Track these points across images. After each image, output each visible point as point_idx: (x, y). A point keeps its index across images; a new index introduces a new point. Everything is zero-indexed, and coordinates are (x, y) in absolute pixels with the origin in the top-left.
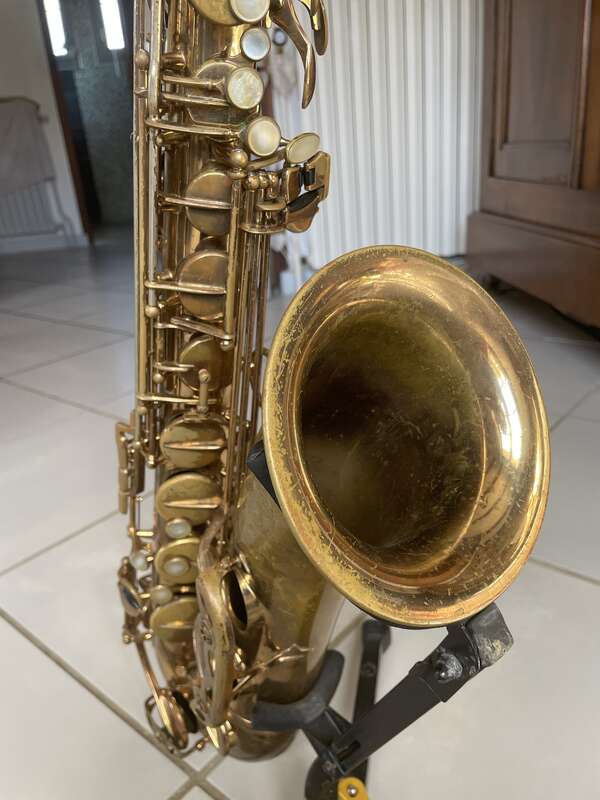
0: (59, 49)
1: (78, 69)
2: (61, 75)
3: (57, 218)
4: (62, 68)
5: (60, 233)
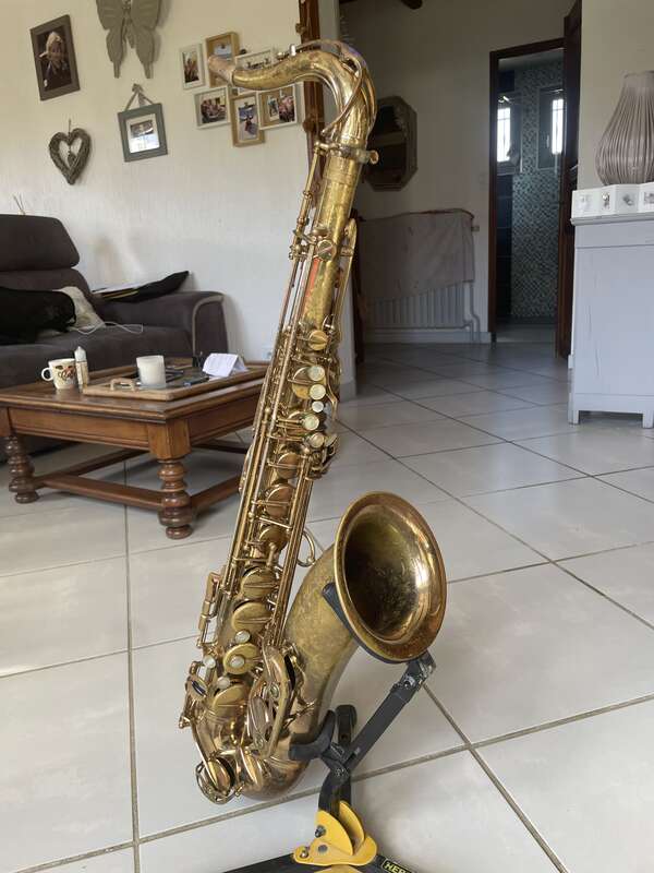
0: (502, 155)
1: (518, 173)
2: (500, 182)
3: (468, 316)
4: (501, 174)
5: (467, 329)
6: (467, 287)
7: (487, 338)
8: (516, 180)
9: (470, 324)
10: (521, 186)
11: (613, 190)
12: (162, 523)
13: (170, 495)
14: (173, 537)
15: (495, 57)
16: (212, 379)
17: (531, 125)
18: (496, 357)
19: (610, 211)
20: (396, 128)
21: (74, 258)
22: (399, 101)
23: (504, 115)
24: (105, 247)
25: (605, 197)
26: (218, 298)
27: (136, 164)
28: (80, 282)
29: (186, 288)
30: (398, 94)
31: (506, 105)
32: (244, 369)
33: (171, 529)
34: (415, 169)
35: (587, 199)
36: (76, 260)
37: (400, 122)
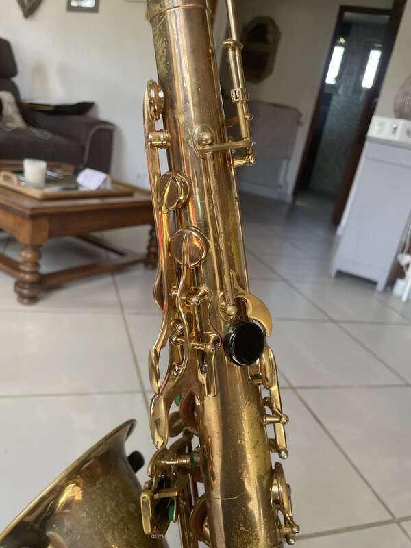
0: (331, 79)
1: (337, 93)
2: (324, 96)
3: (281, 181)
4: (327, 91)
5: (279, 190)
6: (285, 162)
7: (289, 199)
8: (335, 98)
9: (281, 187)
10: (337, 103)
11: (401, 123)
12: (16, 291)
13: (25, 272)
14: (22, 302)
15: (343, 9)
16: (81, 189)
17: (354, 64)
18: (291, 214)
19: (396, 138)
20: (265, 41)
21: (14, 72)
22: (272, 21)
23: (338, 52)
24: (39, 70)
25: (395, 126)
26: (111, 127)
27: (74, 15)
28: (14, 90)
29: (91, 114)
30: (272, 16)
31: (341, 45)
32: (109, 187)
33: (22, 297)
34: (271, 71)
35: (381, 125)
36: (15, 73)
37: (270, 37)
